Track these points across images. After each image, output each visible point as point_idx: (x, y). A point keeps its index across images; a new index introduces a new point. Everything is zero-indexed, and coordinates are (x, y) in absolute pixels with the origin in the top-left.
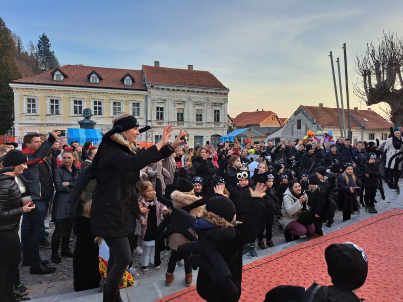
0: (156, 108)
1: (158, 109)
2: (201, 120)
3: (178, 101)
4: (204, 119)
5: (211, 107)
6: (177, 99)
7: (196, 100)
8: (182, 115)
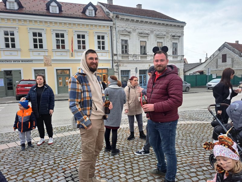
1: (122, 41)
3: (141, 33)
5: (170, 39)
6: (141, 31)
7: (158, 33)
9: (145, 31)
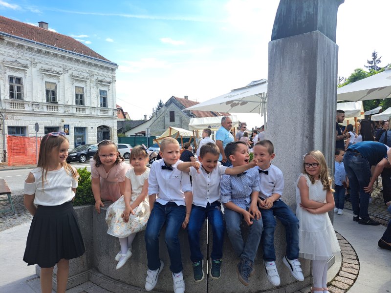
0: (8, 78)
1: (11, 78)
2: (82, 103)
3: (47, 71)
4: (87, 102)
5: (96, 85)
6: (46, 67)
7: (75, 73)
8: (54, 93)
9: (53, 67)
